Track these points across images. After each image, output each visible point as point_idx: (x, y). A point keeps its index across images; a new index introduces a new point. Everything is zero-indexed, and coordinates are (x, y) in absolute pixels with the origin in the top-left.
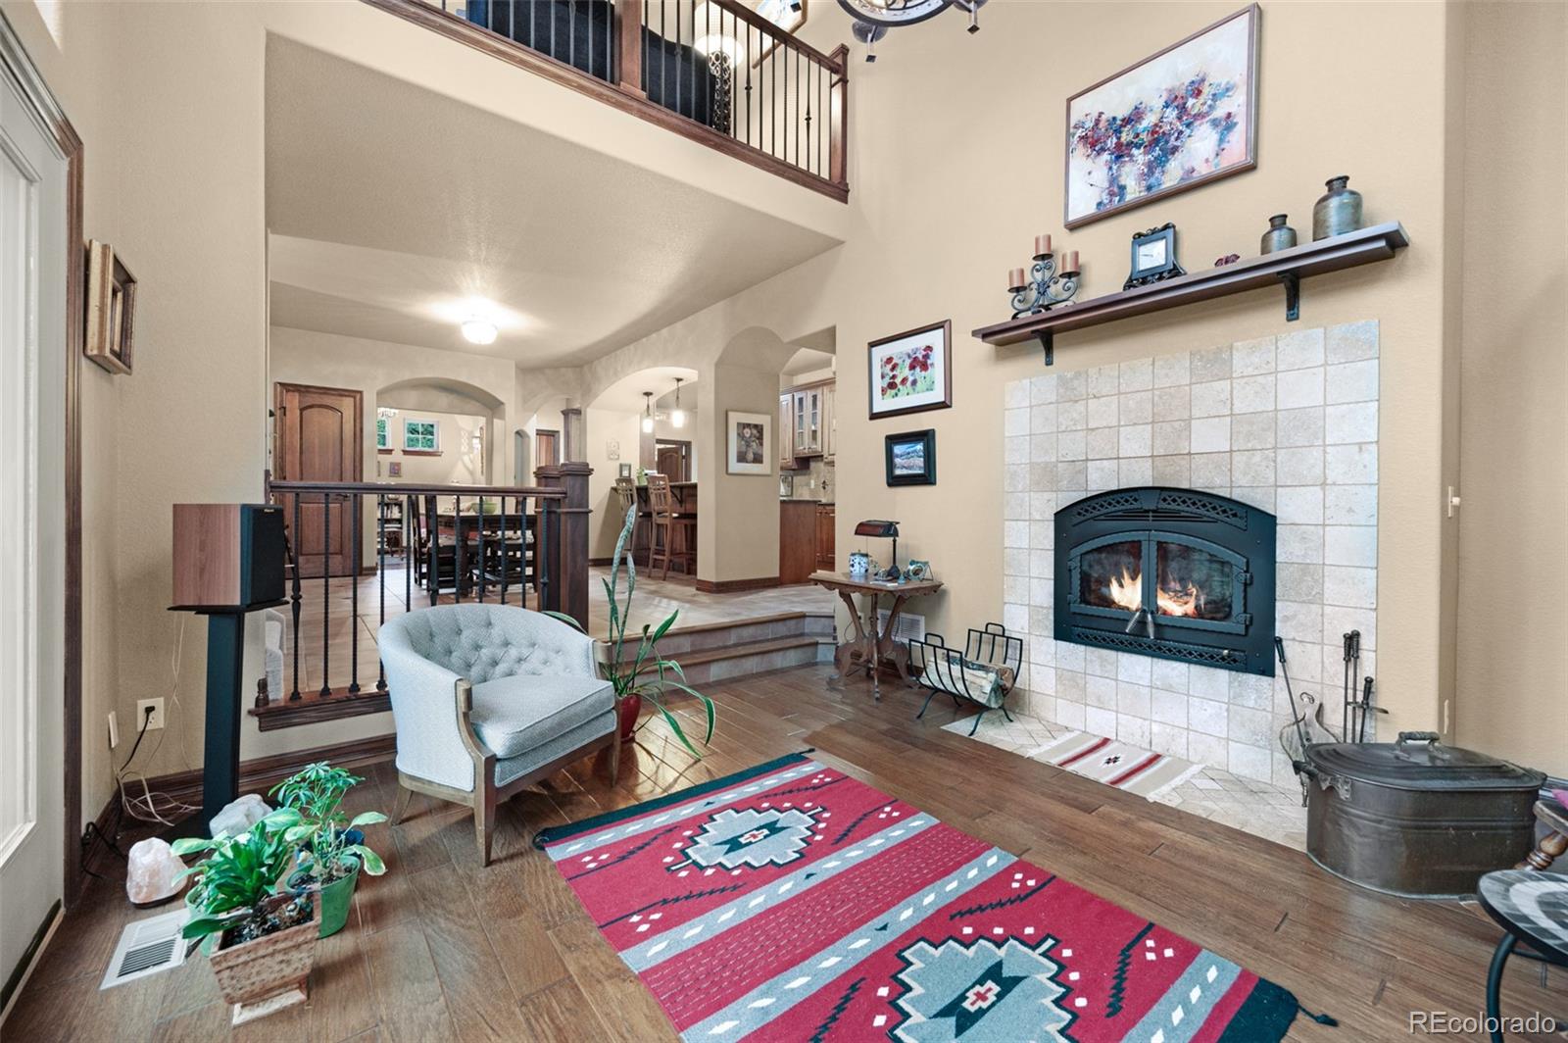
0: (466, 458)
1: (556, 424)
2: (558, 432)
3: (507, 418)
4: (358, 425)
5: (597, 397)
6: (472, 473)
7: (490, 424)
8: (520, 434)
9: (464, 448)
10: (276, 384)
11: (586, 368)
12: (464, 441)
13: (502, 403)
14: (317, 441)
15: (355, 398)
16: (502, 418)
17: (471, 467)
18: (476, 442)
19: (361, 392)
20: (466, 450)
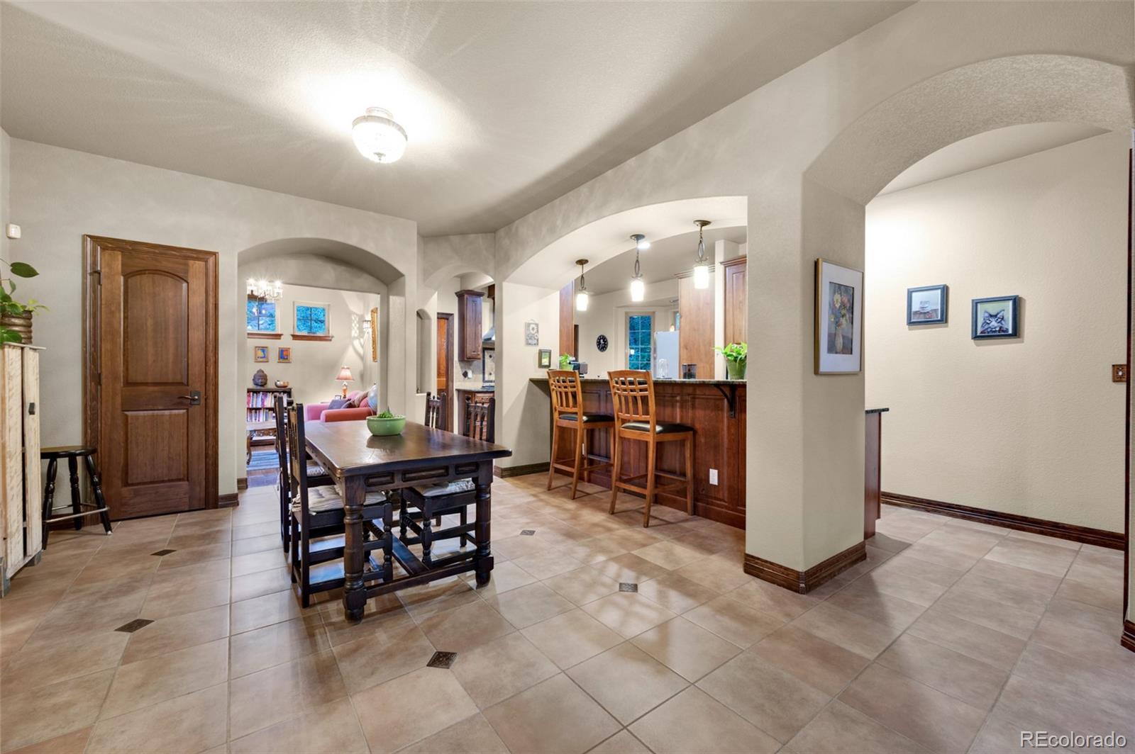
0: (356, 343)
1: (453, 308)
2: (452, 315)
3: (406, 295)
4: (211, 300)
5: (518, 267)
6: (362, 358)
7: (385, 302)
8: (421, 315)
9: (355, 333)
10: (84, 237)
11: (502, 232)
12: (355, 326)
13: (402, 275)
14: (150, 322)
15: (206, 262)
16: (401, 293)
17: (361, 351)
18: (367, 326)
19: (215, 254)
20: (356, 335)
